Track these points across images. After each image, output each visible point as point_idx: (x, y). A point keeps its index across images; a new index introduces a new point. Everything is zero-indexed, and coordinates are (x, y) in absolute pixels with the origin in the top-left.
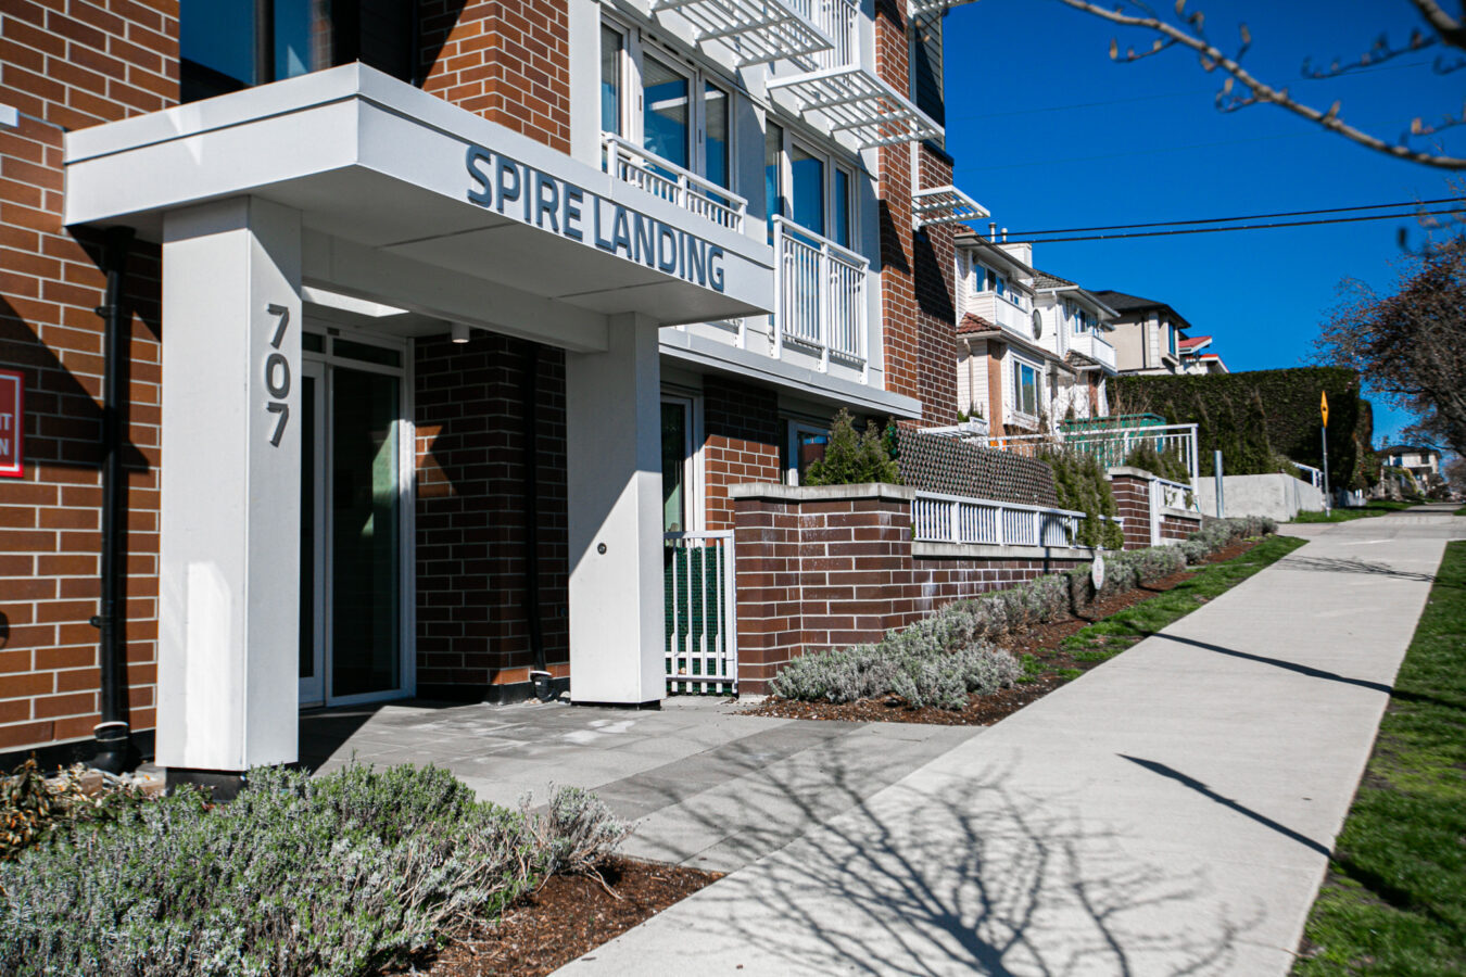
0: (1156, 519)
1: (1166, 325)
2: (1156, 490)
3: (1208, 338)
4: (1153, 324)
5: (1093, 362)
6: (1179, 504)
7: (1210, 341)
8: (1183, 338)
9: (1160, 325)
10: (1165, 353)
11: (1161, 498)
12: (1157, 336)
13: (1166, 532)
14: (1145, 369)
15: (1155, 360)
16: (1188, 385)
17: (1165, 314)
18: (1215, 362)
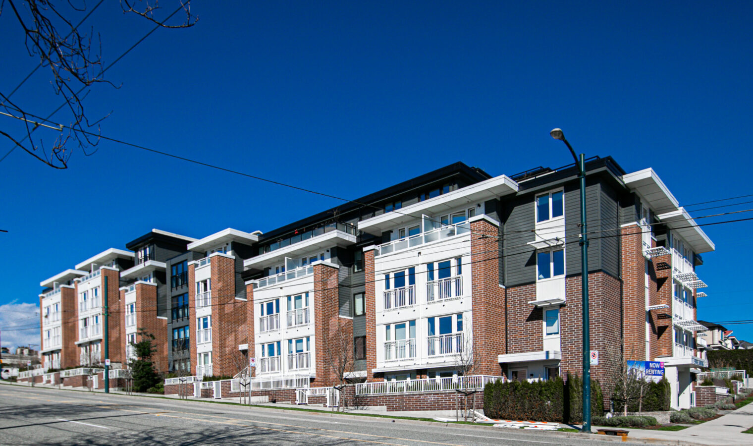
0: (738, 389)
1: (720, 331)
2: (738, 383)
3: (731, 331)
4: (716, 331)
5: (701, 346)
6: (741, 386)
7: (732, 332)
8: (725, 333)
9: (718, 331)
10: (720, 339)
11: (739, 385)
12: (717, 334)
13: (740, 391)
14: (713, 344)
15: (716, 342)
16: (731, 353)
17: (720, 328)
18: (734, 339)
